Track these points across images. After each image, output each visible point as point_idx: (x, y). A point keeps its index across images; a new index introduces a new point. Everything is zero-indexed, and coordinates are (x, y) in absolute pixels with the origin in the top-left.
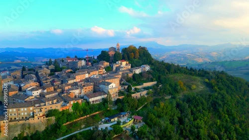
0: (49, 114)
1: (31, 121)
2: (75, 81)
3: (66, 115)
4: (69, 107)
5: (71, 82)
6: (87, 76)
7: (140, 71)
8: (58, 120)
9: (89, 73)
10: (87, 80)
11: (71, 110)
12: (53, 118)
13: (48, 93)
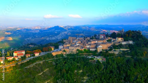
0: (78, 50)
1: (73, 51)
2: (91, 43)
3: (81, 52)
4: (83, 50)
5: (89, 43)
6: (97, 42)
7: (126, 44)
8: (79, 52)
9: (98, 41)
10: (95, 44)
11: (83, 51)
12: (78, 51)
13: (81, 45)
